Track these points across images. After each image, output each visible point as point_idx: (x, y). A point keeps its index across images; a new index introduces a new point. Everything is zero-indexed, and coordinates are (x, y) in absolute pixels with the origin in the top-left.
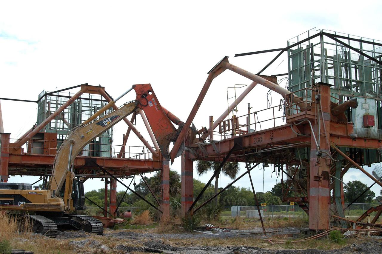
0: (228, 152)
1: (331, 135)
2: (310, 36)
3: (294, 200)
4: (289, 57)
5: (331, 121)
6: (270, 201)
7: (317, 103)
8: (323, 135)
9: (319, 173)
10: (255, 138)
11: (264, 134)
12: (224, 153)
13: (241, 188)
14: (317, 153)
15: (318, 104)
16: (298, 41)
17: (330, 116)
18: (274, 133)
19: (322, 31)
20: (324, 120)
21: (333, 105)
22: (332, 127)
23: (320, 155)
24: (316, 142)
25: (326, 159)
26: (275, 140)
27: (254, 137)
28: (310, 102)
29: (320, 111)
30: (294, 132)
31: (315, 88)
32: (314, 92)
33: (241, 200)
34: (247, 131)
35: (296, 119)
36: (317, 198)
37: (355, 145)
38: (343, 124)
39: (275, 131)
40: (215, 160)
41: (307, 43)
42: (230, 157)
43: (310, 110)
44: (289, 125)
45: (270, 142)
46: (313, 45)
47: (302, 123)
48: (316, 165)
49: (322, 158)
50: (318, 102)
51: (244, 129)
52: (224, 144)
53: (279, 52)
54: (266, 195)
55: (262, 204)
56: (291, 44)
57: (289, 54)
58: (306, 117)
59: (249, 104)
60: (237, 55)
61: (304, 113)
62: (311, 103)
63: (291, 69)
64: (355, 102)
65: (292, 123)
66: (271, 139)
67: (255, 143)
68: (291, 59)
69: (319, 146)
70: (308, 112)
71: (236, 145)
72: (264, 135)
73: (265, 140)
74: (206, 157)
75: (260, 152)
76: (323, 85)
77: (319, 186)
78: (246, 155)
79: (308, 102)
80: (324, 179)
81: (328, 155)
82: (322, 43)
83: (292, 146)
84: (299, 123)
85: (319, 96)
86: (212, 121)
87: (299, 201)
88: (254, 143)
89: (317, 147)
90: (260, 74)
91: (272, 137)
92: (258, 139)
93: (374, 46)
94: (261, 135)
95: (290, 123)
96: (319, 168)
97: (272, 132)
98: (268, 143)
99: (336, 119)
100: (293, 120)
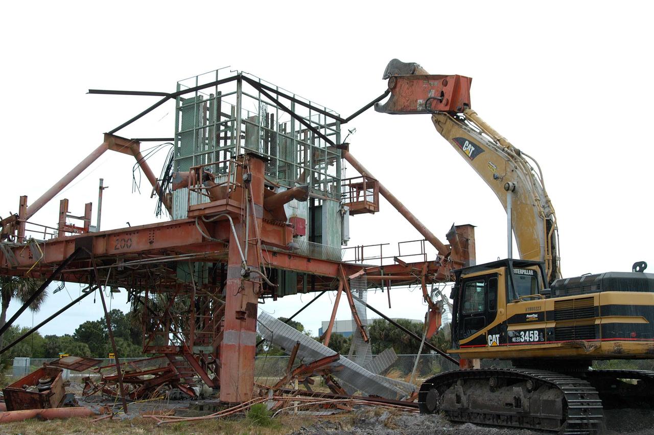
0: (60, 262)
1: (263, 242)
2: (218, 80)
3: (164, 351)
4: (178, 109)
5: (263, 220)
6: (71, 350)
7: (246, 188)
8: (253, 242)
9: (241, 305)
10: (117, 240)
11: (138, 233)
12: (52, 264)
13: (21, 327)
14: (243, 272)
15: (247, 190)
16: (197, 84)
17: (262, 211)
18: (157, 232)
19: (241, 74)
21: (268, 193)
22: (264, 230)
23: (247, 275)
24: (242, 253)
25: (253, 283)
26: (160, 244)
27: (115, 238)
28: (234, 184)
29: (250, 201)
30: (199, 232)
31: (242, 161)
33: (20, 347)
35: (207, 212)
36: (237, 348)
37: (275, 263)
38: (280, 225)
39: (160, 230)
41: (212, 90)
42: (62, 271)
44: (193, 220)
45: (148, 249)
46: (222, 94)
47: (217, 219)
48: (238, 292)
49: (249, 280)
50: (247, 185)
51: (80, 224)
52: (54, 246)
53: (162, 98)
55: (61, 356)
56: (182, 89)
57: (178, 104)
58: (227, 210)
59: (101, 180)
60: (91, 92)
61: (223, 202)
62: (234, 186)
63: (180, 130)
64: (304, 191)
65: (199, 218)
66: (150, 243)
67: (118, 249)
68: (181, 113)
69: (246, 261)
70: (231, 202)
71: (78, 250)
72: (136, 235)
73: (138, 245)
74: (13, 267)
76: (255, 158)
77: (241, 327)
78: (98, 269)
79: (230, 184)
80: (249, 316)
82: (239, 93)
83: (188, 258)
84: (212, 219)
85: (250, 176)
86: (25, 206)
87: (173, 352)
88: (116, 249)
89: (243, 262)
90: (113, 134)
91: (151, 240)
92: (123, 241)
93: (310, 112)
94: (130, 234)
95: (194, 217)
96: (242, 297)
97: (154, 231)
98: (144, 249)
99: (270, 218)
100: (202, 212)
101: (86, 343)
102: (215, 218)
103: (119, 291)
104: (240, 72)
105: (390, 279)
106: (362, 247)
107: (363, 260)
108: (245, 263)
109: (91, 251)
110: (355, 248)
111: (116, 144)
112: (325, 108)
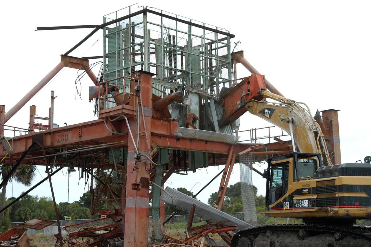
0: (23, 152)
1: (153, 134)
2: (131, 13)
3: (106, 212)
4: (105, 36)
5: (152, 117)
6: (76, 213)
7: (137, 96)
8: (143, 134)
9: (137, 179)
10: (59, 136)
11: (72, 130)
12: (18, 154)
13: (39, 197)
14: (136, 156)
15: (138, 97)
16: (117, 17)
17: (151, 112)
18: (84, 129)
20: (145, 116)
21: (155, 98)
22: (153, 125)
23: (138, 158)
24: (134, 143)
25: (145, 163)
26: (85, 138)
27: (58, 134)
29: (140, 105)
30: (108, 130)
31: (134, 77)
32: (133, 81)
33: (39, 213)
34: (49, 126)
35: (111, 114)
36: (134, 210)
37: (179, 146)
38: (166, 120)
39: (85, 127)
40: (5, 163)
41: (127, 21)
42: (25, 159)
43: (128, 104)
44: (103, 120)
45: (79, 141)
46: (135, 24)
47: (118, 119)
48: (133, 171)
49: (141, 162)
50: (137, 94)
52: (19, 142)
53: (93, 29)
54: (73, 206)
56: (108, 21)
57: (104, 32)
58: (123, 113)
59: (53, 92)
60: (39, 29)
61: (121, 107)
62: (129, 95)
63: (107, 52)
65: (107, 118)
66: (79, 137)
67: (60, 142)
68: (107, 39)
69: (137, 148)
70: (126, 107)
71: (34, 144)
72: (71, 131)
73: (72, 139)
75: (65, 153)
76: (144, 74)
77: (137, 195)
78: (47, 157)
79: (126, 94)
80: (143, 187)
81: (148, 159)
82: (145, 22)
83: (105, 147)
84: (114, 120)
85: (139, 87)
86: (3, 112)
87: (111, 213)
88: (58, 142)
89: (135, 149)
90: (68, 55)
91: (81, 135)
92: (63, 136)
93: (204, 31)
94: (67, 131)
95: (103, 118)
96: (137, 174)
97: (82, 128)
98: (75, 142)
99: (158, 115)
100: (107, 115)
101: (88, 207)
102: (116, 118)
103: (75, 171)
104: (145, 7)
105: (273, 153)
106: (255, 130)
107: (256, 139)
108: (137, 149)
109: (42, 144)
110: (251, 130)
111: (70, 62)
112: (217, 27)
